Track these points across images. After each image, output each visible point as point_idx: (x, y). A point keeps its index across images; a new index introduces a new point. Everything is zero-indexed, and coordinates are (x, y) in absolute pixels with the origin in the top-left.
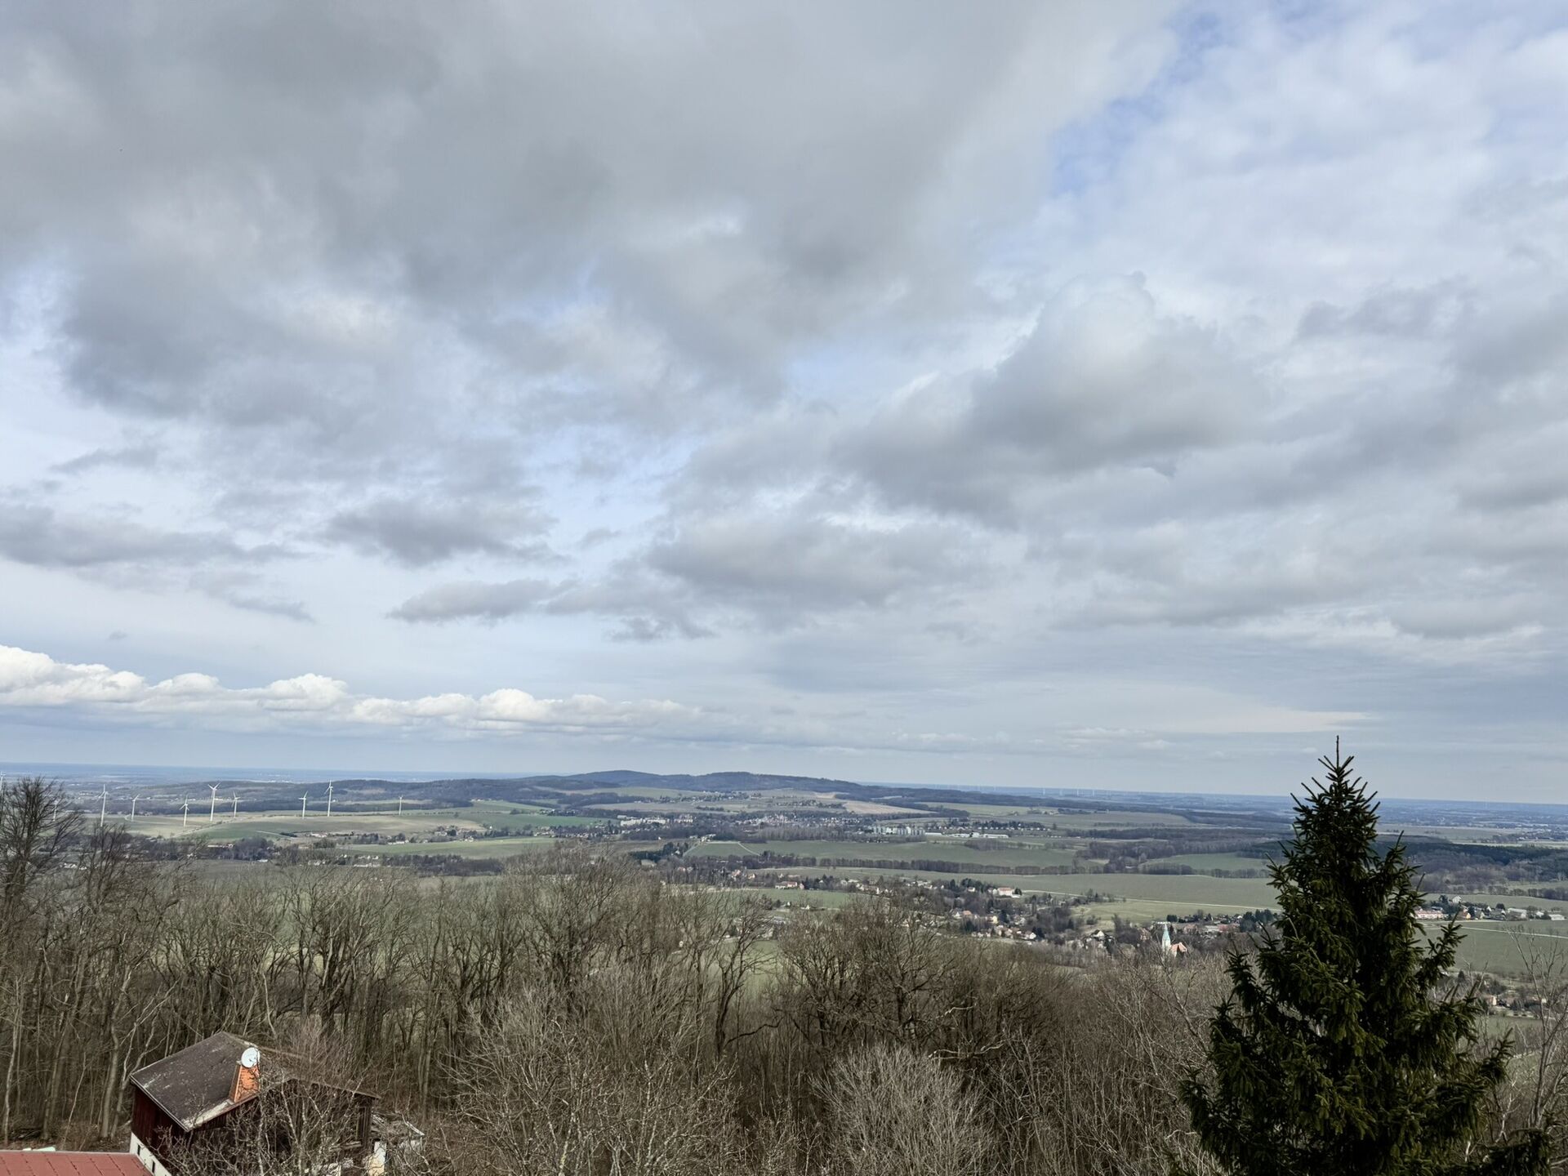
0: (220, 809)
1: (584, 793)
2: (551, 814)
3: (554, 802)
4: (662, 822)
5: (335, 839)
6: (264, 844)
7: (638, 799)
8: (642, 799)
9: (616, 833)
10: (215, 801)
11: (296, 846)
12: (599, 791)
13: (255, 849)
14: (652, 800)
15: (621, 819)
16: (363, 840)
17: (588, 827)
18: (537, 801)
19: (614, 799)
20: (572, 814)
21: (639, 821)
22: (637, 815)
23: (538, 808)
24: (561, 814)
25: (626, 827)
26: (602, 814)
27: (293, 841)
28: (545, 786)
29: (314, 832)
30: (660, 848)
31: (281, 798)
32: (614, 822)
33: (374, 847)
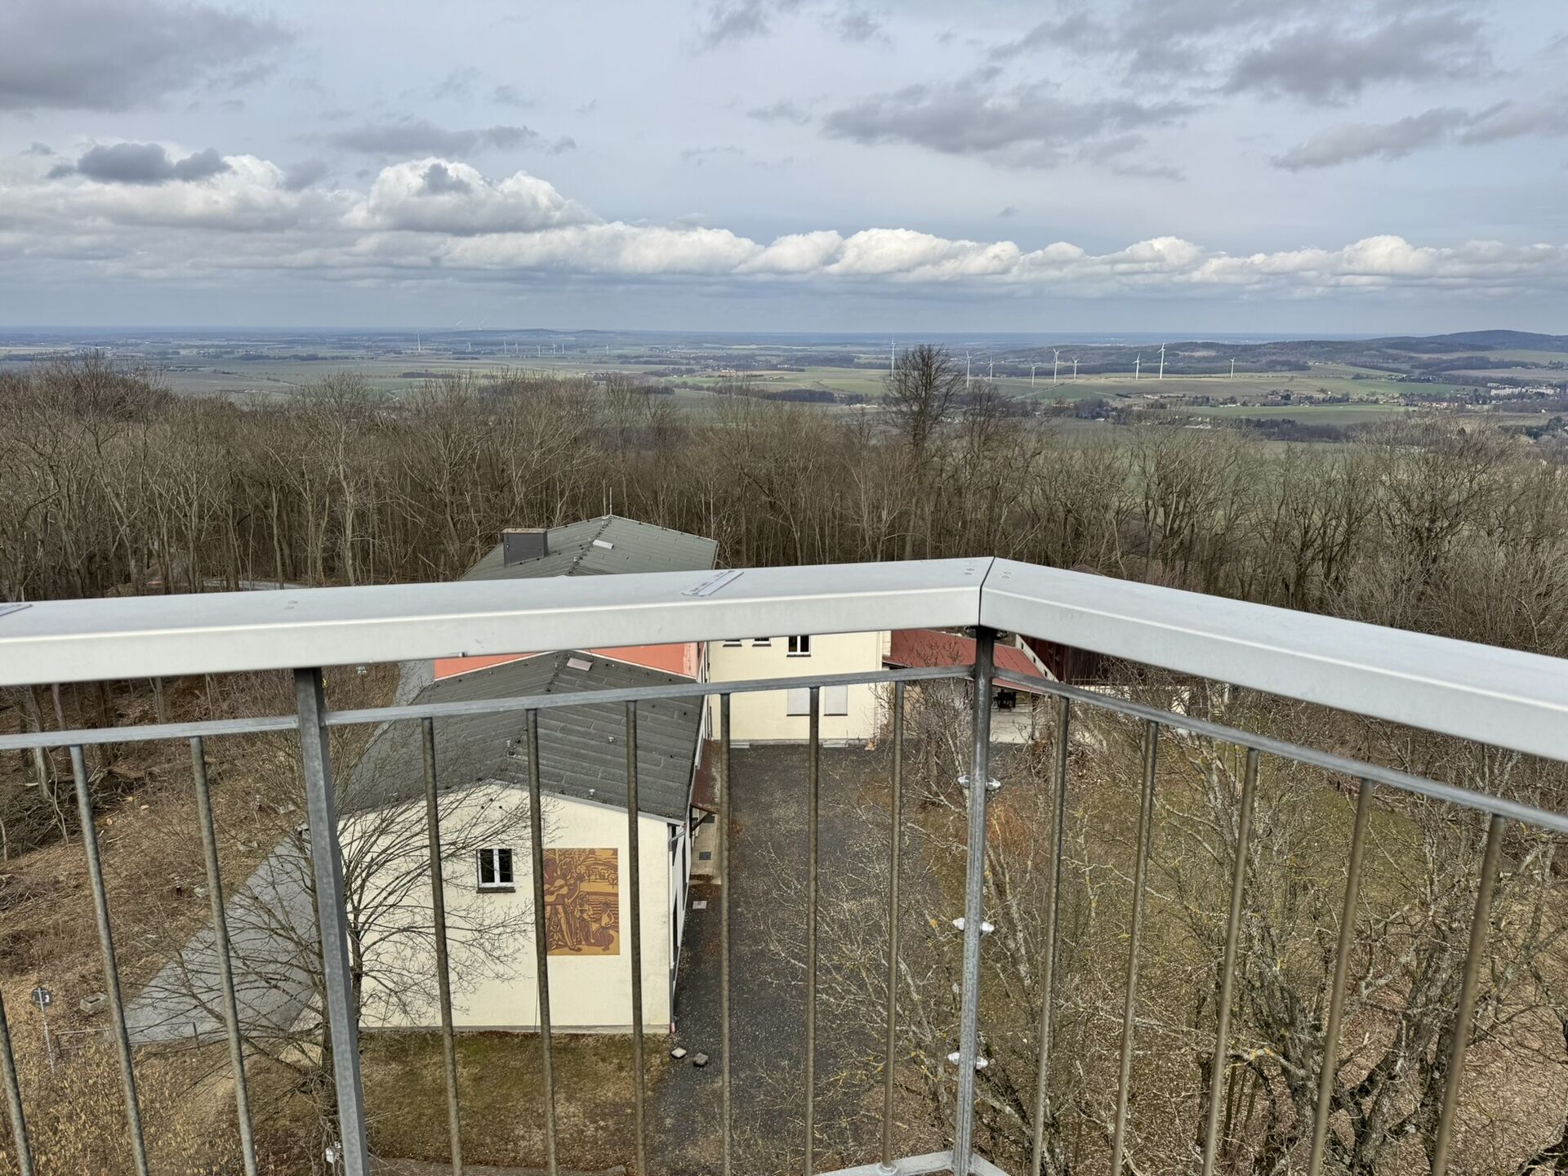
0: (1061, 372)
1: (1445, 357)
2: (1402, 380)
3: (1405, 367)
4: (1550, 392)
5: (1167, 400)
6: (1101, 404)
7: (1517, 364)
8: (1524, 365)
9: (1484, 403)
10: (1058, 364)
11: (1130, 406)
12: (1465, 355)
13: (1094, 409)
14: (1537, 366)
15: (1491, 388)
16: (1195, 402)
17: (1448, 396)
18: (1385, 365)
19: (1485, 364)
20: (1428, 381)
21: (1517, 391)
22: (1513, 383)
23: (1387, 374)
24: (1414, 381)
25: (1497, 397)
26: (1466, 381)
27: (1128, 401)
28: (1396, 348)
29: (1147, 393)
30: (1543, 422)
31: (1118, 360)
32: (1481, 391)
33: (1205, 409)
